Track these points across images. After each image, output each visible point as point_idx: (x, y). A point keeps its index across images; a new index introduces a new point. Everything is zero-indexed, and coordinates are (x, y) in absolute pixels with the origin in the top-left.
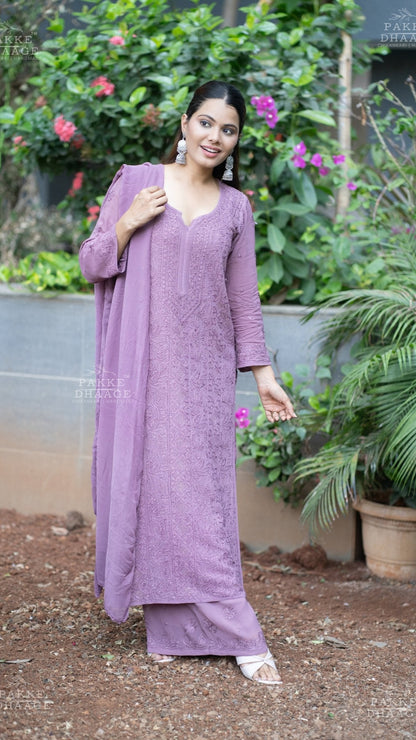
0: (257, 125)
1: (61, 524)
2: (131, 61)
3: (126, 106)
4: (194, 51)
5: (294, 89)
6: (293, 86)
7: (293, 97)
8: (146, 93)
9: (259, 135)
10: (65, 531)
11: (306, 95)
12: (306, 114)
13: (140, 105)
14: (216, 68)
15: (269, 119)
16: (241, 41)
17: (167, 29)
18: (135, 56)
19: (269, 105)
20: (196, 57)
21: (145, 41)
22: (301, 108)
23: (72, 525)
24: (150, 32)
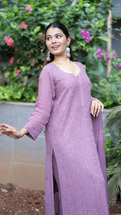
0: (82, 41)
1: (4, 188)
2: (34, 16)
3: (32, 33)
4: (57, 13)
5: (96, 28)
6: (95, 27)
7: (95, 31)
8: (40, 28)
9: (84, 45)
10: (6, 191)
11: (100, 31)
12: (99, 37)
13: (37, 33)
14: (68, 20)
15: (87, 39)
16: (77, 10)
17: (46, 5)
18: (35, 15)
19: (87, 34)
20: (58, 15)
21: (39, 9)
22: (98, 36)
23: (9, 188)
24: (40, 6)
